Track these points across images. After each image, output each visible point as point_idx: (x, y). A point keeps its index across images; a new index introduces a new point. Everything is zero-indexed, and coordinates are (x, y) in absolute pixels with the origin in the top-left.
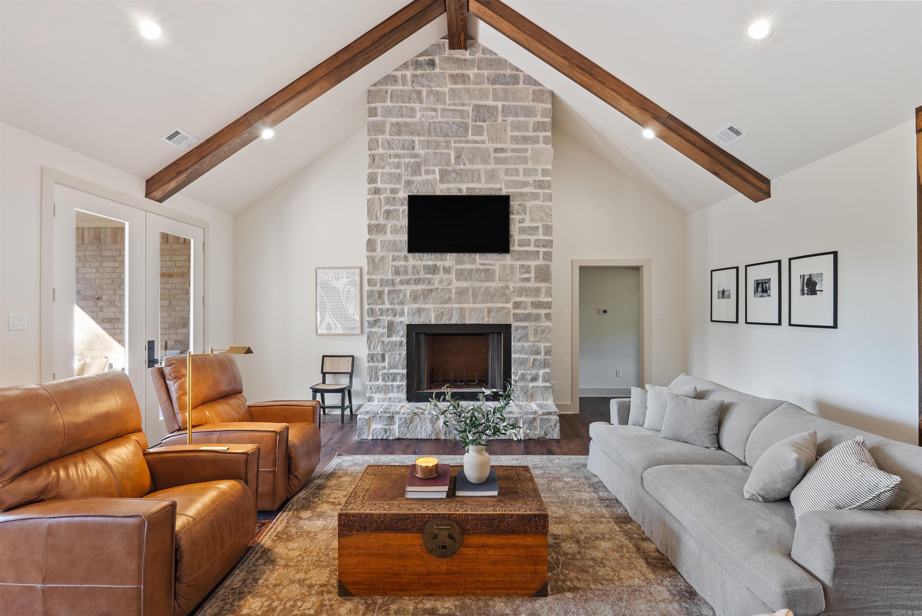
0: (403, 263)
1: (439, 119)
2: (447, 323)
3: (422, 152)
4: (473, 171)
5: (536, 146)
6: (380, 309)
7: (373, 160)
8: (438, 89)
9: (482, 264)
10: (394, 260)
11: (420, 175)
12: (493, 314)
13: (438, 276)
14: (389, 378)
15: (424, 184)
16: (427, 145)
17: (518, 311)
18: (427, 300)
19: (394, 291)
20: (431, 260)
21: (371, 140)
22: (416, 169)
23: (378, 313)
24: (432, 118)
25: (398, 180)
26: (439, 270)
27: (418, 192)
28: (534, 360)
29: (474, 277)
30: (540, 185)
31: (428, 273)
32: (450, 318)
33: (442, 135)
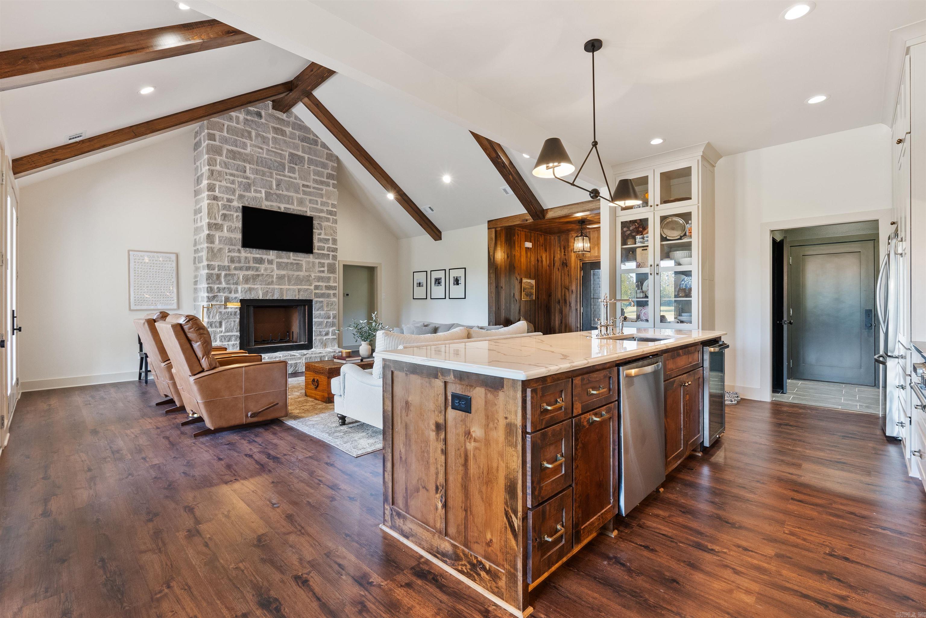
0: (237, 254)
1: (265, 156)
2: (271, 298)
3: (252, 176)
4: (289, 197)
5: (328, 188)
6: (218, 288)
7: (212, 174)
8: (264, 134)
9: (294, 260)
10: (229, 252)
11: (250, 192)
12: (301, 293)
13: (263, 266)
14: (225, 339)
15: (254, 199)
16: (257, 172)
17: (317, 291)
18: (256, 282)
19: (230, 275)
20: (258, 254)
21: (210, 158)
22: (247, 187)
23: (216, 291)
24: (260, 153)
25: (233, 193)
26: (264, 261)
27: (249, 204)
28: (327, 322)
29: (289, 268)
30: (331, 213)
31: (256, 263)
32: (273, 295)
33: (267, 167)
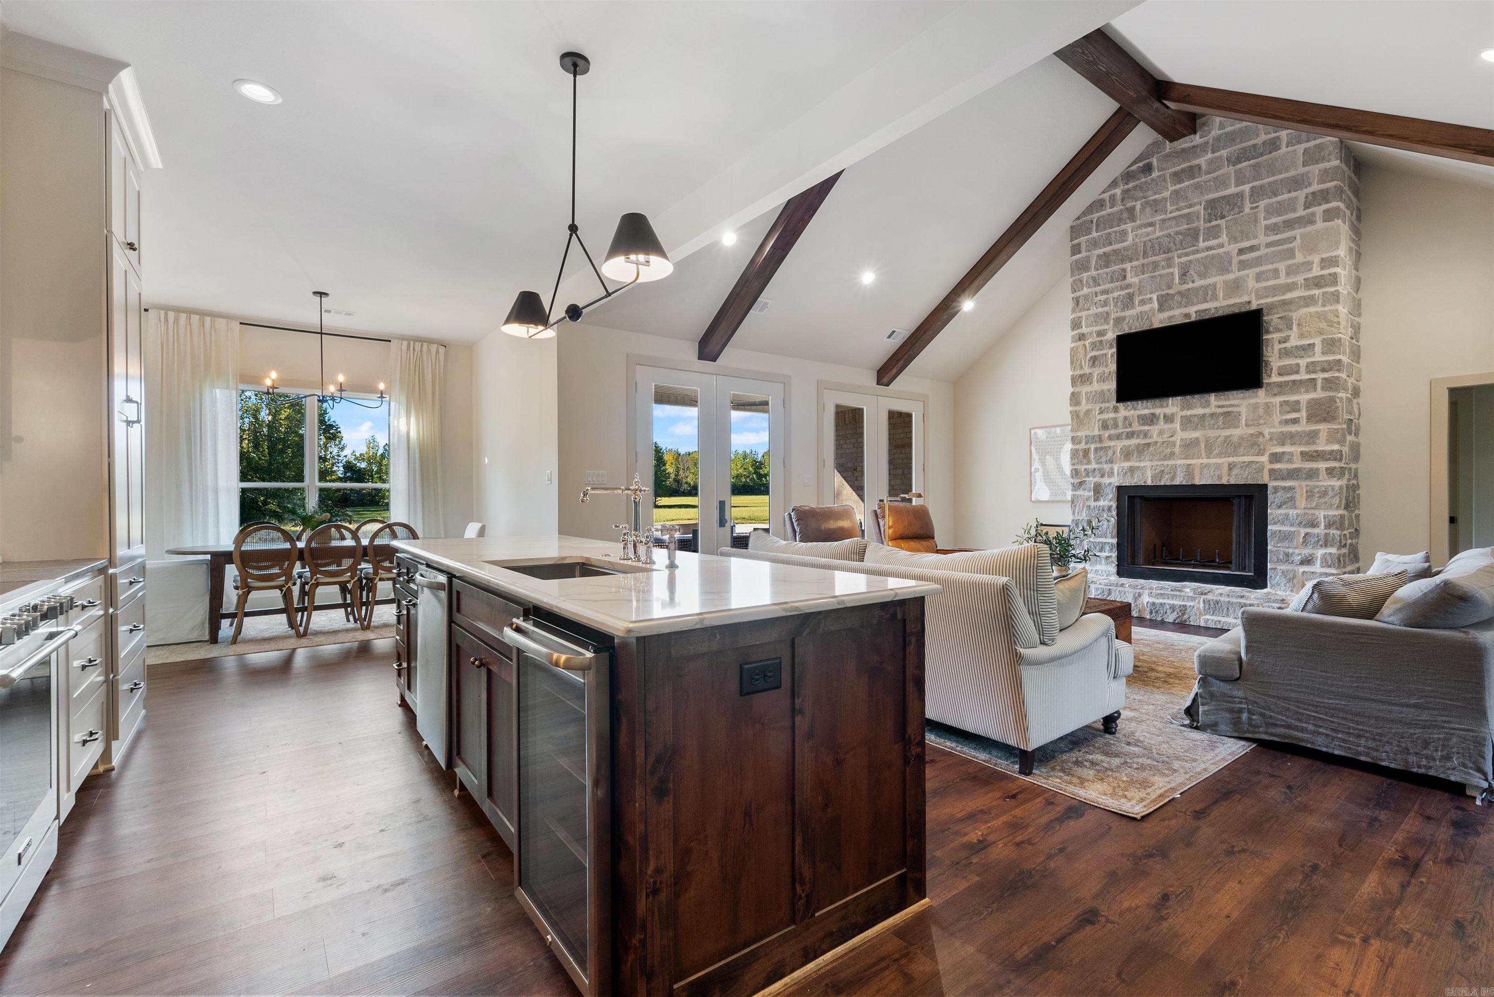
0: (1112, 415)
1: (1158, 234)
2: (1168, 483)
3: (1136, 280)
4: (1206, 288)
5: (1310, 228)
6: (1086, 469)
7: (1077, 303)
8: (1156, 196)
9: (1219, 407)
10: (1101, 413)
11: (1133, 307)
12: (1235, 471)
13: (1157, 427)
14: (1095, 548)
15: (1138, 318)
16: (1143, 269)
17: (1277, 466)
18: (1143, 457)
19: (1101, 448)
20: (1147, 408)
21: (1074, 281)
22: (1128, 301)
23: (1084, 474)
24: (1148, 234)
25: (1105, 320)
26: (1158, 419)
27: (1130, 329)
28: (1306, 534)
29: (1207, 424)
30: (1318, 282)
31: (1144, 424)
32: (1173, 478)
33: (1162, 252)
